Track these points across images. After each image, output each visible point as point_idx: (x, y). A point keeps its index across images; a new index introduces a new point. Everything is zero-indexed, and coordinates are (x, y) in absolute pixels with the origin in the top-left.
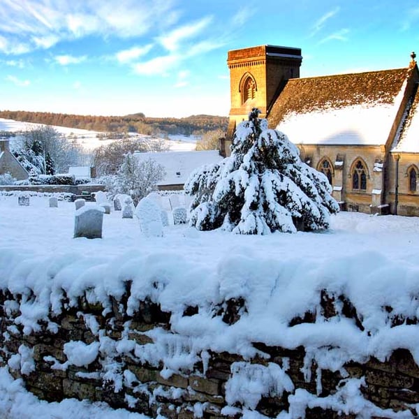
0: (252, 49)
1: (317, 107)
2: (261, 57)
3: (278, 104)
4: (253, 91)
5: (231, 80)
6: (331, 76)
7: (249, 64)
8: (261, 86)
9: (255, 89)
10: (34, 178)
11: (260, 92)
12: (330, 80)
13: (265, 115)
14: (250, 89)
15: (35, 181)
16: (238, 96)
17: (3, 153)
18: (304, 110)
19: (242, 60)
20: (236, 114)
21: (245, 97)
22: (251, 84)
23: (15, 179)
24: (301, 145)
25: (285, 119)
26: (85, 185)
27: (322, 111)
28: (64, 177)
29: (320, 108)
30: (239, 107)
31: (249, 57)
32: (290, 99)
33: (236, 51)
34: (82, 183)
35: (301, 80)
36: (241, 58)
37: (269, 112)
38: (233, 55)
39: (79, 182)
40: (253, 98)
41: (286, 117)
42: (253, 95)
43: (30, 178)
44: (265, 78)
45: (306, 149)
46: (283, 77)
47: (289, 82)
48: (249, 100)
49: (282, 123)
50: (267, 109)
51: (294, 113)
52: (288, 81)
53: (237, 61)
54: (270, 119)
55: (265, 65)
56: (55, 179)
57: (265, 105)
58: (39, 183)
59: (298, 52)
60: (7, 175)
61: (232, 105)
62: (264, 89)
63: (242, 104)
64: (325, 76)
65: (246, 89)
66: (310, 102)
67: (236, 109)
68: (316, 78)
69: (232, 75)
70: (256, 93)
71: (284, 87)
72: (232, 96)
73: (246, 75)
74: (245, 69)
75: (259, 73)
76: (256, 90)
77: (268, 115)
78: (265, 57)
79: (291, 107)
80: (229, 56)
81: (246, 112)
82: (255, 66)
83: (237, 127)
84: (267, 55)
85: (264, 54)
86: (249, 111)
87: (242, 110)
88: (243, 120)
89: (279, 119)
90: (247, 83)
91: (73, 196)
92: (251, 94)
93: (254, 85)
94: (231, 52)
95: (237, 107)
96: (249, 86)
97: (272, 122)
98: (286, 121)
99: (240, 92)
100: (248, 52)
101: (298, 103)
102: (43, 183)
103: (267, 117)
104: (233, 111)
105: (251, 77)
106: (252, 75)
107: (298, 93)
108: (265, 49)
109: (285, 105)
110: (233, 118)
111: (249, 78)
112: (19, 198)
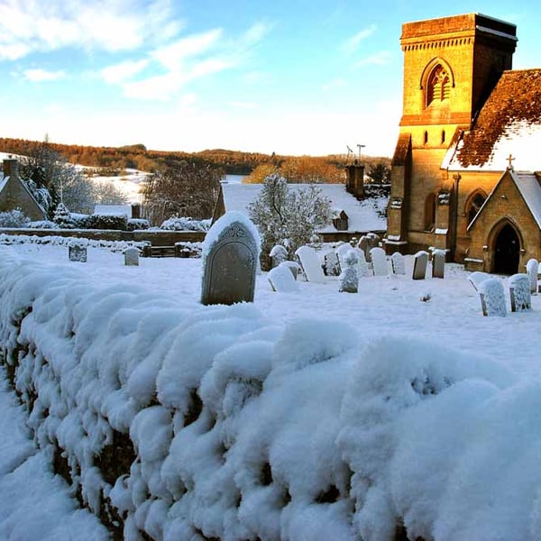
0: (449, 20)
2: (466, 33)
3: (490, 108)
4: (443, 88)
5: (405, 70)
7: (441, 43)
8: (463, 80)
9: (450, 84)
10: (64, 217)
11: (460, 89)
13: (469, 125)
14: (438, 85)
15: (66, 222)
16: (418, 96)
17: (7, 178)
19: (429, 37)
20: (412, 124)
21: (429, 98)
22: (441, 77)
23: (28, 219)
25: (508, 132)
26: (145, 231)
28: (112, 218)
30: (419, 113)
31: (442, 32)
32: (511, 101)
33: (417, 25)
34: (137, 228)
35: (521, 74)
36: (427, 34)
37: (475, 121)
38: (412, 30)
39: (133, 225)
40: (443, 99)
41: (509, 130)
42: (443, 94)
43: (56, 217)
44: (470, 61)
46: (493, 67)
47: (504, 76)
48: (436, 103)
49: (503, 139)
50: (472, 117)
51: (524, 123)
52: (502, 73)
53: (420, 39)
54: (479, 134)
55: (472, 46)
56: (95, 219)
57: (470, 110)
58: (71, 225)
59: (511, 29)
60: (17, 213)
61: (405, 110)
62: (468, 84)
63: (424, 109)
65: (432, 83)
67: (412, 116)
69: (406, 62)
70: (452, 91)
71: (497, 81)
72: (405, 95)
73: (435, 61)
74: (432, 52)
75: (461, 60)
76: (454, 86)
77: (474, 125)
78: (473, 33)
79: (515, 114)
80: (403, 32)
81: (433, 120)
82: (454, 47)
83: (413, 144)
84: (476, 30)
85: (473, 27)
86: (438, 120)
87: (424, 117)
88: (426, 134)
89: (497, 132)
90: (433, 74)
91: (146, 247)
92: (440, 93)
93: (447, 78)
94: (408, 25)
95: (415, 113)
96: (437, 79)
97: (483, 136)
98: (511, 135)
99: (422, 88)
100: (440, 24)
101: (529, 108)
102: (77, 227)
103: (471, 130)
104: (407, 120)
105: (444, 65)
106: (446, 62)
107: (525, 92)
108: (474, 19)
109: (505, 110)
110: (408, 129)
111: (439, 67)
112: (70, 249)
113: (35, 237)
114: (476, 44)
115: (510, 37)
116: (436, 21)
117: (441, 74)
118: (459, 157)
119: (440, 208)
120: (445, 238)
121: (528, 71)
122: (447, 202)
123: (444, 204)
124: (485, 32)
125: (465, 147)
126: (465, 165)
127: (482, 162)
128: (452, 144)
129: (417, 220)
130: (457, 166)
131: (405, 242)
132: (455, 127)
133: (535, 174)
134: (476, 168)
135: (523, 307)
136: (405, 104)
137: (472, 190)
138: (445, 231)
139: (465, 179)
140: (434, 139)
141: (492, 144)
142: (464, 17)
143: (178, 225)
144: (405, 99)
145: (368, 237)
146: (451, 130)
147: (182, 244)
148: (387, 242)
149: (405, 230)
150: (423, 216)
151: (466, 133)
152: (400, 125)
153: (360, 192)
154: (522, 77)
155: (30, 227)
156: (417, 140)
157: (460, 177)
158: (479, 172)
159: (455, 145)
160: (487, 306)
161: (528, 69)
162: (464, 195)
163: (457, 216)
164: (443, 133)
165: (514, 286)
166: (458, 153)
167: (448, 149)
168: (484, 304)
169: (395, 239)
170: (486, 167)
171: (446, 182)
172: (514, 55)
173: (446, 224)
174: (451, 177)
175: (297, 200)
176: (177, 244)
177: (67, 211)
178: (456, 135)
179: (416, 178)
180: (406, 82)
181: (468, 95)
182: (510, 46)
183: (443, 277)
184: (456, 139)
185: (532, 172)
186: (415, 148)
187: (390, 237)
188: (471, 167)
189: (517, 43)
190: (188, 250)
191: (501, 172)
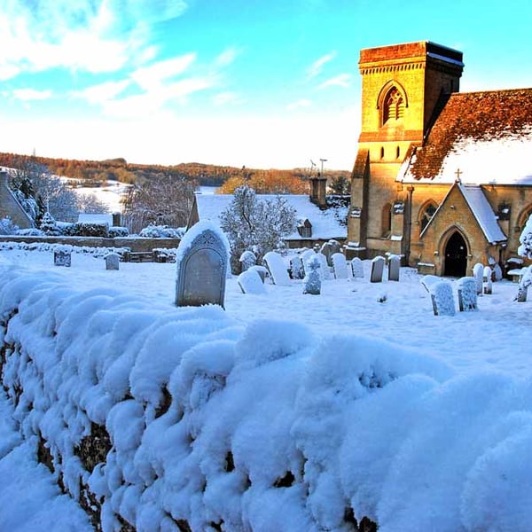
0: (403, 47)
1: (509, 132)
2: (418, 59)
3: (440, 127)
4: (398, 108)
5: (364, 91)
6: (525, 89)
7: (397, 67)
8: (416, 101)
9: (403, 104)
10: (50, 225)
11: (413, 109)
12: (524, 95)
13: (421, 142)
14: (393, 105)
15: (51, 229)
16: (375, 115)
18: (488, 135)
19: (385, 62)
20: (369, 141)
21: (385, 117)
22: (396, 98)
23: (16, 227)
24: (492, 185)
25: (456, 148)
26: (125, 238)
27: (519, 137)
28: (94, 226)
29: (515, 133)
30: (376, 130)
31: (397, 57)
32: (459, 120)
33: (374, 51)
34: (118, 235)
35: (468, 96)
36: (383, 59)
37: (427, 137)
38: (370, 55)
39: (113, 233)
40: (397, 118)
41: (457, 146)
42: (397, 114)
43: (43, 225)
44: (422, 84)
45: (500, 191)
46: (442, 90)
47: (452, 98)
48: (391, 121)
49: (451, 154)
50: (424, 134)
51: (470, 140)
52: (450, 95)
53: (376, 64)
54: (430, 149)
55: (423, 70)
56: (79, 226)
57: (422, 129)
58: (57, 233)
59: (458, 56)
60: (6, 221)
61: (364, 128)
62: (421, 105)
63: (380, 126)
64: (514, 88)
65: (387, 103)
66: (495, 124)
67: (369, 134)
68: (499, 92)
69: (364, 84)
70: (406, 111)
71: (446, 102)
72: (363, 114)
73: (390, 84)
74: (389, 76)
75: (413, 82)
76: (407, 106)
77: (426, 142)
78: (424, 59)
79: (463, 131)
80: (361, 57)
81: (389, 138)
82: (407, 71)
83: (371, 159)
84: (427, 56)
85: (424, 54)
86: (393, 137)
87: (381, 134)
88: (383, 150)
89: (446, 148)
90: (388, 96)
91: (126, 253)
92: (395, 112)
93: (401, 99)
94: (366, 51)
95: (372, 131)
96: (392, 100)
97: (434, 152)
98: (459, 151)
99: (378, 108)
100: (395, 50)
101: (475, 126)
102: (62, 234)
103: (424, 146)
104: (365, 137)
105: (398, 87)
106: (400, 84)
107: (471, 112)
108: (424, 46)
109: (453, 128)
110: (366, 146)
111: (394, 89)
112: (55, 254)
113: (23, 244)
114: (427, 68)
115: (457, 62)
116: (391, 48)
117: (396, 95)
118: (412, 170)
119: (395, 216)
120: (400, 244)
121: (473, 94)
122: (402, 211)
123: (398, 213)
124: (435, 59)
125: (418, 161)
126: (418, 178)
127: (433, 175)
128: (405, 159)
129: (375, 227)
130: (410, 178)
131: (364, 248)
132: (408, 143)
133: (481, 186)
134: (428, 180)
135: (470, 307)
136: (363, 122)
137: (424, 201)
138: (400, 238)
139: (418, 190)
140: (390, 154)
141: (442, 159)
142: (416, 44)
143: (155, 232)
144: (363, 117)
145: (329, 243)
146: (405, 146)
147: (159, 249)
148: (347, 247)
149: (364, 237)
150: (380, 224)
151: (419, 149)
152: (359, 141)
153: (323, 202)
154: (468, 99)
155: (18, 234)
156: (375, 156)
157: (413, 189)
158: (430, 184)
159: (409, 159)
160: (438, 306)
161: (473, 91)
162: (417, 205)
163: (410, 224)
164: (398, 149)
165: (461, 288)
166: (412, 167)
167: (402, 163)
168: (434, 304)
169: (354, 245)
170: (437, 179)
171: (400, 193)
172: (461, 79)
173: (401, 231)
174: (405, 189)
175: (265, 210)
176: (154, 250)
177: (53, 219)
178: (409, 150)
179: (373, 190)
180: (364, 103)
181: (421, 115)
182: (458, 71)
183: (398, 280)
184: (409, 154)
185: (478, 184)
186: (372, 162)
187: (350, 244)
188: (423, 180)
189: (464, 68)
190: (164, 255)
191: (450, 184)
